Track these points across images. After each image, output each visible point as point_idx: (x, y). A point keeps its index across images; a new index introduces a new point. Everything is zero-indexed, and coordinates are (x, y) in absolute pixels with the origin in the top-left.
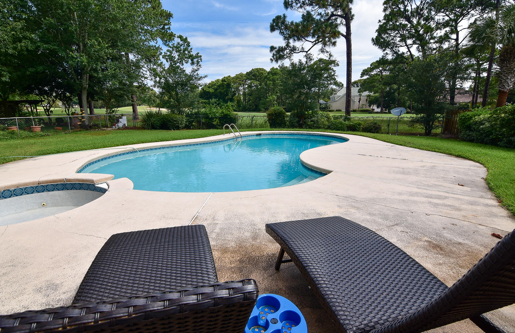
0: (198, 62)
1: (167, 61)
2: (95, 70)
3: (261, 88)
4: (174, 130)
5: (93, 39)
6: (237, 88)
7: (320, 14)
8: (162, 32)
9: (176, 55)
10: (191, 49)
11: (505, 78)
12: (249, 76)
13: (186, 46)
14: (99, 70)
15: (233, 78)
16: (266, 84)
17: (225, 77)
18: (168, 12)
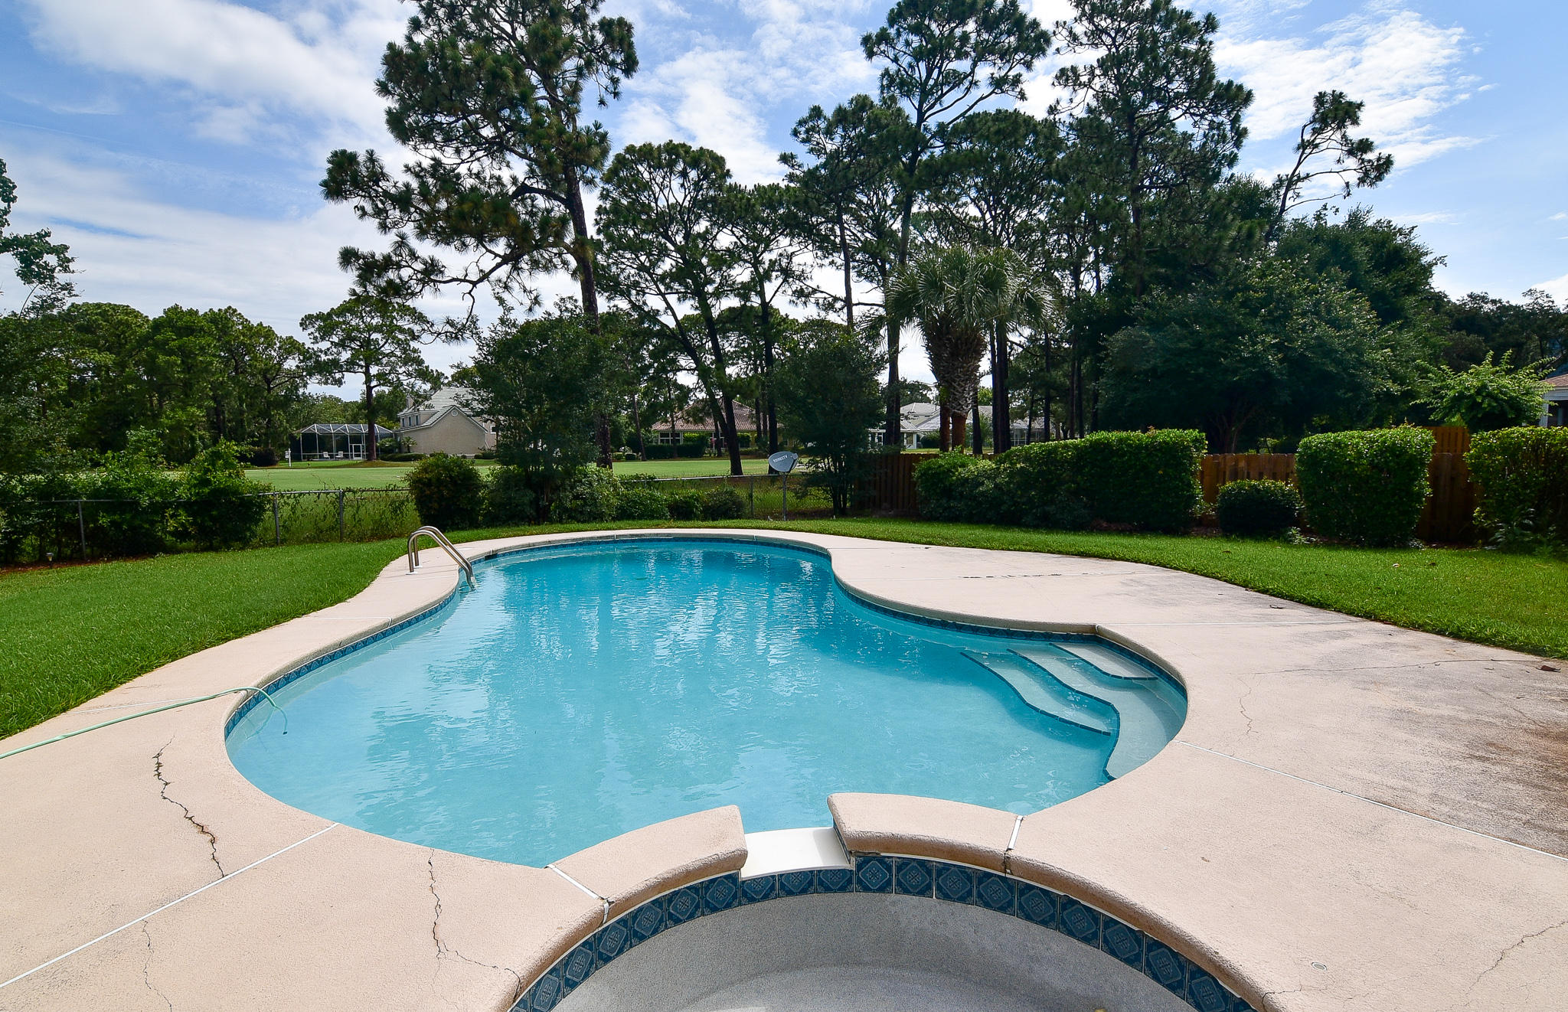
11: (960, 390)
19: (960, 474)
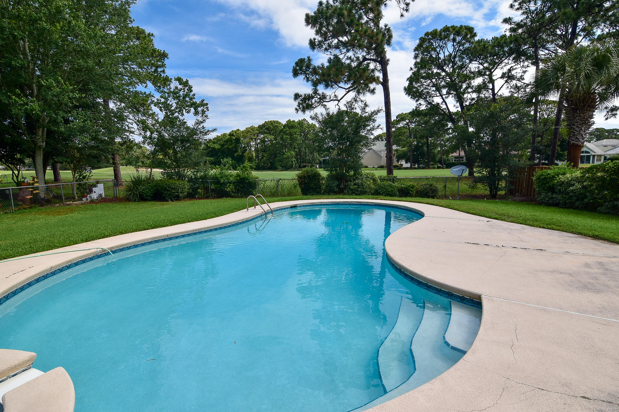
0: (203, 112)
1: (161, 110)
2: (54, 122)
3: (277, 143)
4: (172, 201)
5: (51, 79)
6: (248, 144)
7: (350, 58)
8: (153, 75)
9: (173, 103)
10: (194, 95)
11: (578, 130)
12: (262, 129)
13: (186, 91)
14: (61, 122)
15: (243, 132)
16: (282, 139)
17: (233, 131)
18: (162, 51)
19: (560, 179)
